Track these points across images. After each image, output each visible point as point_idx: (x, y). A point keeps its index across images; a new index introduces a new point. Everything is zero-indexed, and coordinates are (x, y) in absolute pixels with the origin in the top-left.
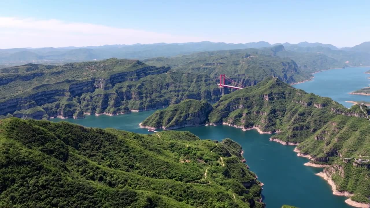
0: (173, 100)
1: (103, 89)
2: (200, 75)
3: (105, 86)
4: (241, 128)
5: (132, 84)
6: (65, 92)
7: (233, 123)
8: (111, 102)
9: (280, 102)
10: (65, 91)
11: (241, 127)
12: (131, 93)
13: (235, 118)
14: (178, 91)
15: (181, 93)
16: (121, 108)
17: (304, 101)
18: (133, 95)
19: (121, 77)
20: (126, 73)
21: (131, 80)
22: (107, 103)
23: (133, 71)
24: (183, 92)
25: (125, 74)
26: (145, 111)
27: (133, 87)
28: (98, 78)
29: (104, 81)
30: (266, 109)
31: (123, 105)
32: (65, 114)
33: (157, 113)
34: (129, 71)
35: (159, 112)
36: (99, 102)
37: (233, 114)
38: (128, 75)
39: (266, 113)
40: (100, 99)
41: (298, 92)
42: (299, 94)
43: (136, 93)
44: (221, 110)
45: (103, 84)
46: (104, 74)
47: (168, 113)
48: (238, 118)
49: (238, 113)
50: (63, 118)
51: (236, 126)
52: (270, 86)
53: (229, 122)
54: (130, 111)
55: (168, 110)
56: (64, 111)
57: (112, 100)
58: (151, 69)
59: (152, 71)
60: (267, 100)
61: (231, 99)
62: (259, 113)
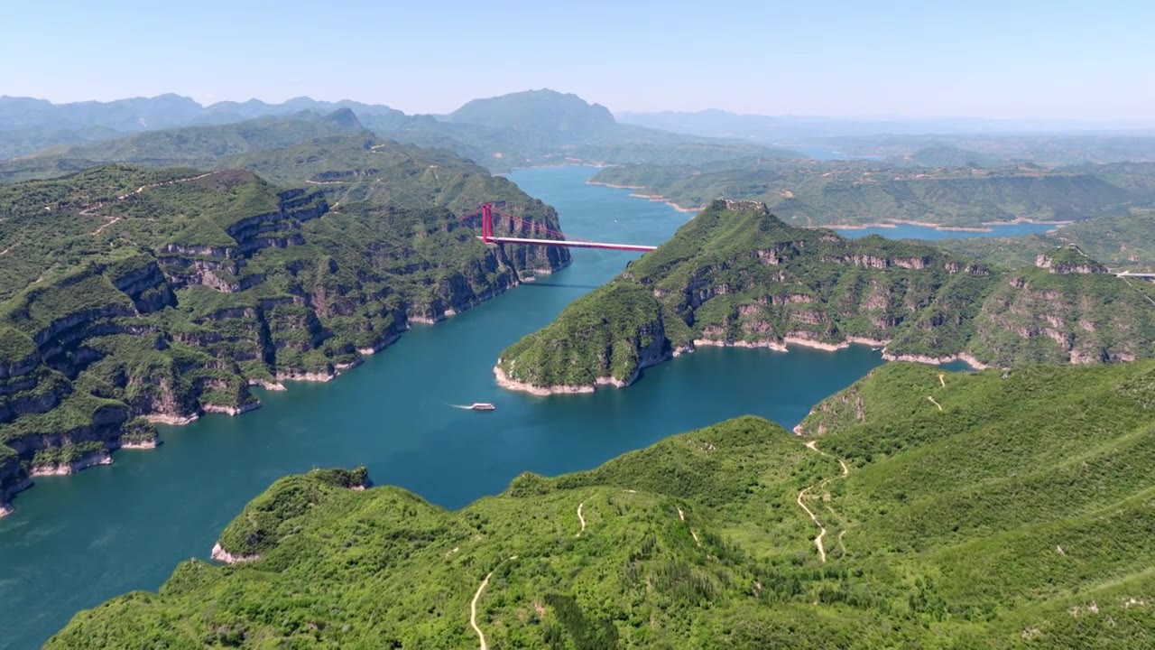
0: (415, 298)
1: (237, 287)
2: (426, 212)
4: (763, 347)
5: (295, 258)
6: (114, 316)
7: (730, 336)
8: (296, 331)
9: (799, 265)
10: (112, 312)
11: (762, 344)
12: (306, 291)
13: (729, 325)
14: (410, 269)
15: (419, 275)
16: (330, 349)
17: (870, 256)
18: (321, 297)
19: (243, 236)
20: (252, 218)
21: (281, 244)
22: (271, 339)
23: (277, 211)
25: (253, 222)
26: (385, 348)
27: (303, 268)
28: (170, 247)
29: (221, 254)
30: (787, 286)
31: (334, 336)
32: (186, 403)
33: (562, 338)
34: (262, 210)
35: (566, 336)
36: (238, 338)
37: (710, 313)
38: (264, 226)
39: (800, 298)
40: (238, 325)
41: (824, 235)
42: (833, 239)
43: (332, 289)
44: (680, 306)
45: (223, 269)
46: (193, 231)
47: (587, 333)
48: (736, 322)
49: (729, 308)
50: (183, 421)
51: (743, 343)
52: (758, 225)
53: (711, 335)
54: (361, 355)
55: (578, 326)
56: (178, 392)
57: (290, 324)
58: (295, 199)
59: (299, 206)
60: (771, 262)
61: (690, 273)
62: (770, 299)
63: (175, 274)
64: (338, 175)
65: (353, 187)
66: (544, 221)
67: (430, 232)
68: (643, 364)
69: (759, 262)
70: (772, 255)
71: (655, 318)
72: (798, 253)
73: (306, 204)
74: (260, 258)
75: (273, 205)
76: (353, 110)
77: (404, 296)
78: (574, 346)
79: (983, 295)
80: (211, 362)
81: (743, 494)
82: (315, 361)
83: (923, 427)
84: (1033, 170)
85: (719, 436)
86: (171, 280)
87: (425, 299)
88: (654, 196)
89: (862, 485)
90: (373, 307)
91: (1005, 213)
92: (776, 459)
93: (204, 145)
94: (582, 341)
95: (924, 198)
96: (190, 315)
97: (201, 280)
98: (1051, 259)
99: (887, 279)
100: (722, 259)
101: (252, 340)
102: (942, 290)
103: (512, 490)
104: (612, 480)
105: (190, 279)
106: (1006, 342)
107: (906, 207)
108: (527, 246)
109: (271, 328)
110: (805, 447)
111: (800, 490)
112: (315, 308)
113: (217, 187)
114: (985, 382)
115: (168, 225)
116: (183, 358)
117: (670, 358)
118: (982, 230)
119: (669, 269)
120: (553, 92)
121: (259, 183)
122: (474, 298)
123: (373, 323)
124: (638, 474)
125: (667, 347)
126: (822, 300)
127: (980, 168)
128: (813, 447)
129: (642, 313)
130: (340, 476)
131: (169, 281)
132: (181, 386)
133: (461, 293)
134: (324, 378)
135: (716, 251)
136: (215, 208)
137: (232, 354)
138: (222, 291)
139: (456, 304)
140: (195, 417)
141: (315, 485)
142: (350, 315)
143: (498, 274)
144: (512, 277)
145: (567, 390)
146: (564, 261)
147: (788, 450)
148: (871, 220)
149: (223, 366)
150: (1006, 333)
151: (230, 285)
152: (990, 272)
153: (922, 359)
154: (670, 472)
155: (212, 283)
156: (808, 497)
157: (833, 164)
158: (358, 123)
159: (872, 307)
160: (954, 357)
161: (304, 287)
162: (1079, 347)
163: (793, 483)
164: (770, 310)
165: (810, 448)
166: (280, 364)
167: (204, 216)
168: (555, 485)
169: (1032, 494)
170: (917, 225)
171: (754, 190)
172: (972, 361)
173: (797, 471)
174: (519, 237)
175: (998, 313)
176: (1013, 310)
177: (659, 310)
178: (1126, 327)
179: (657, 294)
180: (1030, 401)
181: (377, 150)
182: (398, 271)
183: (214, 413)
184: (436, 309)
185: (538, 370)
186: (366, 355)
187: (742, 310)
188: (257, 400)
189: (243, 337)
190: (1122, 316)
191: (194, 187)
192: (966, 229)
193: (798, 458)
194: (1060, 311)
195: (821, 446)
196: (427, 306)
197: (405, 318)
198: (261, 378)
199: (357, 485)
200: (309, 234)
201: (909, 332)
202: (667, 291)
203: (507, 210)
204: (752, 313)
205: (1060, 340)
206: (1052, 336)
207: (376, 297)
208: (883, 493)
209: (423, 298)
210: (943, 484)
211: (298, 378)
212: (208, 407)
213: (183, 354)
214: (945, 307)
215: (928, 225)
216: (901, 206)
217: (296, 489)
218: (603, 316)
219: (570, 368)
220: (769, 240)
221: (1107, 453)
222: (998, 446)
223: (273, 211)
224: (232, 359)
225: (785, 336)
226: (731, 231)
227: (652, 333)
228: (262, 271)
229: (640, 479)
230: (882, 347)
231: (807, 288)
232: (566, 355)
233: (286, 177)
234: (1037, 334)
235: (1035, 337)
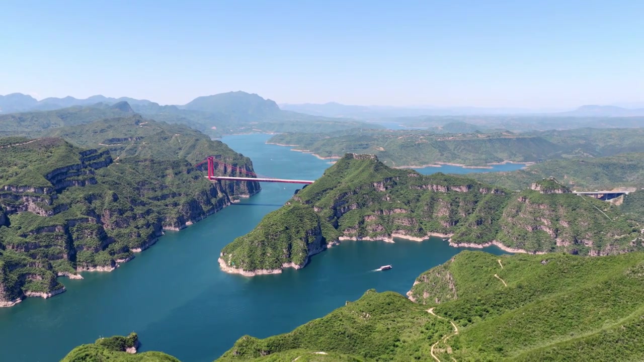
0: (168, 215)
1: (51, 212)
3: (51, 204)
4: (379, 240)
5: (91, 193)
7: (360, 234)
8: (90, 240)
9: (397, 191)
11: (379, 238)
12: (97, 213)
13: (359, 227)
14: (164, 197)
15: (169, 200)
16: (113, 250)
17: (437, 185)
18: (107, 217)
19: (56, 178)
20: (62, 168)
21: (81, 184)
22: (73, 245)
23: (79, 163)
24: (173, 197)
25: (63, 171)
26: (148, 248)
27: (96, 199)
28: (6, 188)
29: (41, 192)
30: (391, 204)
31: (115, 241)
32: (13, 291)
33: (261, 240)
34: (69, 163)
35: (263, 238)
36: (51, 246)
37: (347, 221)
38: (70, 173)
39: (399, 210)
40: (52, 237)
41: (410, 173)
42: (415, 175)
43: (115, 212)
44: (330, 217)
45: (42, 201)
46: (22, 177)
47: (276, 236)
48: (363, 226)
49: (358, 217)
50: (10, 304)
51: (368, 238)
52: (372, 168)
53: (349, 234)
54: (132, 252)
55: (270, 231)
56: (7, 285)
57: (86, 235)
58: (91, 156)
59: (94, 160)
60: (381, 189)
61: (335, 197)
62: (382, 211)
63: (9, 205)
64: (119, 140)
65: (128, 148)
66: (244, 166)
67: (176, 174)
68: (310, 254)
69: (375, 190)
70: (382, 185)
71: (317, 225)
72: (396, 184)
73: (98, 158)
74: (68, 193)
75: (76, 160)
76: (129, 102)
77: (160, 214)
78: (268, 244)
79: (503, 206)
80: (31, 263)
81: (392, 348)
82: (103, 258)
83: (500, 298)
84: (509, 134)
85: (372, 308)
86: (6, 209)
87: (173, 216)
88: (305, 150)
89: (471, 341)
90: (141, 222)
91: (498, 158)
92: (410, 322)
93: (36, 123)
94: (273, 241)
95: (454, 150)
96: (19, 231)
97: (27, 209)
98: (540, 186)
99: (448, 198)
100: (353, 188)
101: (61, 246)
102: (480, 204)
103: (236, 348)
104: (303, 340)
105: (19, 208)
106: (520, 234)
107: (445, 155)
108: (235, 181)
109: (74, 238)
110: (427, 312)
111: (430, 345)
112: (103, 224)
113: (40, 149)
114: (530, 265)
115: (5, 173)
116: (12, 261)
117: (326, 249)
118: (487, 168)
119: (322, 194)
120: (243, 92)
121: (67, 146)
122: (204, 214)
123: (141, 232)
124: (321, 336)
125: (324, 242)
126: (412, 211)
127: (482, 133)
128: (432, 313)
129: (309, 223)
130: (118, 341)
131: (5, 210)
132: (10, 280)
133: (195, 211)
134: (109, 269)
135: (350, 184)
136: (38, 162)
137: (46, 256)
138: (41, 215)
139: (192, 218)
140: (19, 301)
141: (101, 351)
142: (126, 227)
143: (218, 199)
144: (226, 200)
145: (265, 272)
146: (256, 190)
147: (417, 315)
148: (427, 163)
149: (39, 265)
150: (519, 229)
151: (46, 211)
152: (505, 193)
153: (472, 245)
154: (342, 333)
155: (34, 210)
156: (438, 350)
157: (402, 132)
158: (131, 110)
159: (440, 215)
160: (490, 244)
161: (96, 211)
162: (561, 236)
163: (424, 339)
164: (382, 218)
165: (430, 313)
166: (79, 261)
167: (30, 168)
168: (266, 344)
169: (592, 349)
170: (452, 165)
171: (361, 147)
172: (500, 246)
173: (425, 330)
174: (230, 176)
175: (513, 217)
176: (521, 215)
177: (319, 220)
178: (586, 224)
179: (316, 210)
180: (566, 279)
181: (143, 125)
182: (156, 199)
183: (33, 297)
184: (181, 222)
185: (247, 260)
186: (136, 252)
187: (366, 218)
188: (63, 287)
189: (55, 245)
190: (582, 218)
191: (23, 149)
192: (479, 167)
193: (424, 321)
194: (548, 215)
195: (437, 312)
196: (175, 220)
197: (161, 228)
198: (66, 271)
199: (130, 347)
200: (100, 177)
201: (463, 229)
202: (322, 208)
203: (222, 160)
204: (372, 220)
205: (550, 232)
206: (545, 230)
207: (143, 216)
208: (487, 347)
209: (172, 214)
210: (525, 340)
211: (92, 270)
212: (28, 293)
213: (11, 258)
214: (482, 214)
215: (458, 165)
216: (442, 155)
217: (87, 355)
218: (285, 225)
219: (266, 258)
220: (380, 177)
221: (636, 320)
222: (557, 313)
223: (76, 163)
224: (47, 259)
225: (392, 233)
226: (357, 172)
227: (315, 234)
228: (68, 201)
229: (322, 339)
230: (448, 239)
231: (403, 204)
232: (264, 250)
233: (86, 142)
234: (537, 229)
235: (536, 231)
